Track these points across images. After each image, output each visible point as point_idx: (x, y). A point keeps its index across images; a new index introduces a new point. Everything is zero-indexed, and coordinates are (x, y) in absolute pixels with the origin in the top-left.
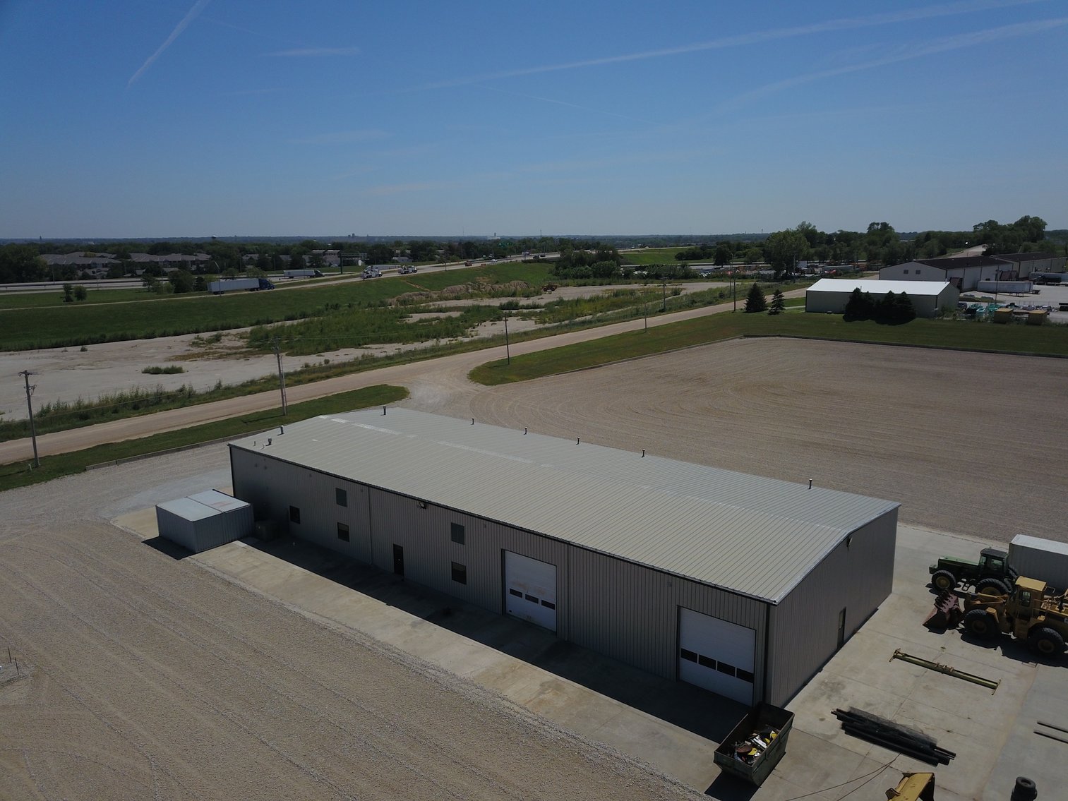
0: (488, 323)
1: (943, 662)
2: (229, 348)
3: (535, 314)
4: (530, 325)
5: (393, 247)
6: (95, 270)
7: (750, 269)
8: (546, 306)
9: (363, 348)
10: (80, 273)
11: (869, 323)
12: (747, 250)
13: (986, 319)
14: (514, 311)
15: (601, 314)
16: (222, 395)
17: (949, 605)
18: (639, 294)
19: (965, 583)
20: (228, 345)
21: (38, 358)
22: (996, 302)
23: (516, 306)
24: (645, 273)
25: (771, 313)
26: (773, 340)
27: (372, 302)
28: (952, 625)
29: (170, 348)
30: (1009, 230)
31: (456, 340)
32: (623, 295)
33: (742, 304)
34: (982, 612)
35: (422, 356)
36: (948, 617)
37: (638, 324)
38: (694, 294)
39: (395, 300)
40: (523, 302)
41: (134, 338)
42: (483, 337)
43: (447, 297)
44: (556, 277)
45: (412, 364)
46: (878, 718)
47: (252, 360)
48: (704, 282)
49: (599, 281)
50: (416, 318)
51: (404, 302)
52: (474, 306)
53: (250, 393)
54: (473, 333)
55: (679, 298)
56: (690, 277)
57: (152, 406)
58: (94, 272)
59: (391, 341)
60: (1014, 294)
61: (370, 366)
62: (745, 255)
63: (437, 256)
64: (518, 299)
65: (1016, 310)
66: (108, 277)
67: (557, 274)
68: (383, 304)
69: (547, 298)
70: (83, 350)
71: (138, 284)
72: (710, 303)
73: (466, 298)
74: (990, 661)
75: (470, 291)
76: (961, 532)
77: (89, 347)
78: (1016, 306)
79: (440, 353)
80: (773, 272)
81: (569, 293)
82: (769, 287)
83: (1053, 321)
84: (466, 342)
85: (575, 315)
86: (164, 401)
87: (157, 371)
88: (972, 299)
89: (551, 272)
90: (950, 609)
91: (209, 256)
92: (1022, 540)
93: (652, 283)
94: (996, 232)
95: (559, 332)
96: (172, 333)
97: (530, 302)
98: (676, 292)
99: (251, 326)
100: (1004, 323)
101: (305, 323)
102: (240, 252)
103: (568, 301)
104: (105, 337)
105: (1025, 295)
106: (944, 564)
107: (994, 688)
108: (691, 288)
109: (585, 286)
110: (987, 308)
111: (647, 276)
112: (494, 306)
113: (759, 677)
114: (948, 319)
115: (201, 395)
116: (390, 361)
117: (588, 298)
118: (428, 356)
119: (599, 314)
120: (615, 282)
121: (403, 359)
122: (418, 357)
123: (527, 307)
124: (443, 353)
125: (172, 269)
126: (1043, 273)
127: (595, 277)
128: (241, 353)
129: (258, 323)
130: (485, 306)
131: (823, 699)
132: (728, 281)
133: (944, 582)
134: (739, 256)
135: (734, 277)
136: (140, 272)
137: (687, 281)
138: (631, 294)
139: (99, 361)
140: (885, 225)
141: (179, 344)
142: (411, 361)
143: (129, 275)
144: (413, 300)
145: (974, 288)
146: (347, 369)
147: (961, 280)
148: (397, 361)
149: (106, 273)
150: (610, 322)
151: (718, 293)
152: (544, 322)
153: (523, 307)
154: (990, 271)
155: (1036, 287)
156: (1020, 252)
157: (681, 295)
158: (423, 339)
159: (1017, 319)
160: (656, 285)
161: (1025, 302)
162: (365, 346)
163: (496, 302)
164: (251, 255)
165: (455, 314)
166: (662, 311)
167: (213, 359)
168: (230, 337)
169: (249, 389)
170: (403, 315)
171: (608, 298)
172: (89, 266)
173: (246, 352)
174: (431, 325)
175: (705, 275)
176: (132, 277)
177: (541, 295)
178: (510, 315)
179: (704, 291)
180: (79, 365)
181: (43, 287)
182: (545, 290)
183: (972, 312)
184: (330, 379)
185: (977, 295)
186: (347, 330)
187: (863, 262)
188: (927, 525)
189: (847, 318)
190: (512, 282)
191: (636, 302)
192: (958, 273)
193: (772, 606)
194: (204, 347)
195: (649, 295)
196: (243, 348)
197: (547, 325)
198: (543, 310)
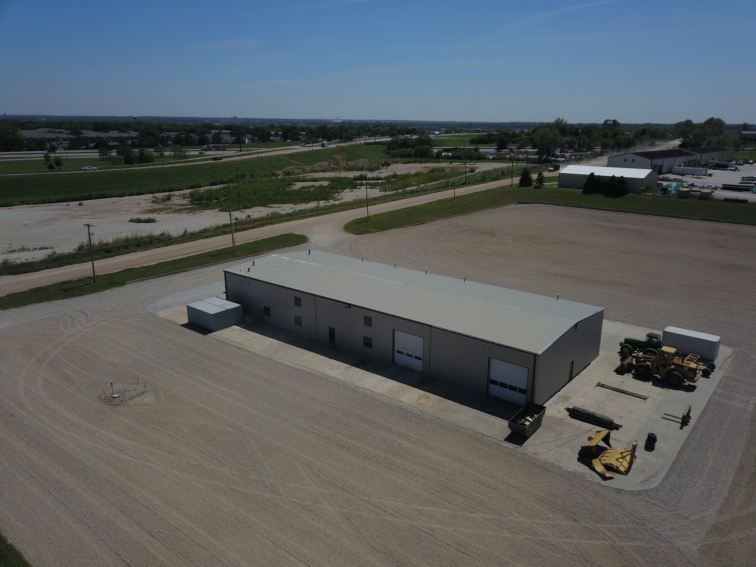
0: (348, 190)
1: (621, 388)
2: (178, 205)
3: (378, 184)
4: (375, 193)
5: (269, 129)
6: (58, 143)
7: (521, 153)
8: (385, 178)
9: (268, 207)
10: (48, 145)
11: (599, 196)
12: (519, 138)
13: (674, 195)
14: (364, 182)
15: (423, 185)
16: (190, 238)
17: (628, 361)
18: (447, 171)
19: (638, 351)
20: (177, 203)
21: (52, 210)
22: (682, 182)
23: (365, 178)
24: (450, 154)
25: (535, 188)
26: (536, 206)
27: (266, 173)
28: (628, 371)
29: (139, 204)
30: (700, 128)
31: (329, 202)
32: (437, 172)
33: (517, 180)
34: (644, 364)
35: (311, 214)
36: (626, 367)
37: (448, 194)
38: (485, 172)
39: (281, 172)
40: (370, 175)
41: (111, 197)
42: (347, 200)
43: (316, 170)
44: (388, 156)
45: (306, 219)
46: (587, 411)
47: (198, 214)
48: (490, 162)
49: (419, 160)
50: (298, 186)
51: (288, 174)
52: (337, 178)
53: (207, 237)
54: (339, 198)
55: (474, 175)
56: (482, 158)
57: (148, 244)
58: (58, 144)
59: (286, 202)
60: (696, 176)
61: (278, 220)
62: (518, 142)
63: (301, 137)
64: (365, 172)
65: (693, 189)
66: (69, 148)
67: (389, 153)
68: (274, 175)
69: (384, 173)
70: (80, 204)
71: (94, 154)
72: (496, 179)
73: (329, 171)
74: (646, 388)
75: (332, 166)
76: (640, 326)
77: (84, 202)
78: (695, 186)
79: (322, 212)
80: (536, 157)
81: (400, 168)
82: (534, 168)
83: (715, 197)
84: (337, 205)
85: (405, 186)
86: (153, 241)
87: (138, 221)
88: (667, 180)
89: (384, 152)
90: (628, 363)
91: (137, 133)
92: (670, 329)
93: (455, 162)
94: (690, 129)
95: (398, 198)
96: (136, 193)
97: (374, 174)
98: (472, 170)
99: (188, 189)
100: (685, 198)
101: (224, 188)
102: (159, 130)
103: (400, 175)
104: (92, 196)
105: (703, 177)
106: (627, 341)
107: (645, 399)
108: (483, 167)
109: (409, 163)
110: (675, 187)
111: (452, 158)
112: (349, 178)
113: (529, 391)
114: (650, 194)
115: (176, 238)
116: (290, 217)
117: (414, 173)
118: (314, 213)
119: (422, 185)
120: (430, 161)
121: (299, 215)
122: (308, 214)
123: (373, 179)
124: (324, 212)
125: (115, 143)
126: (717, 161)
127: (416, 157)
128: (188, 209)
129: (192, 187)
130: (344, 178)
131: (560, 404)
132: (507, 163)
133: (626, 350)
134: (513, 142)
135: (511, 160)
136: (91, 145)
137: (478, 161)
138: (442, 171)
139: (96, 213)
140: (615, 122)
141: (144, 200)
142: (305, 217)
143: (85, 147)
144: (294, 172)
145: (670, 172)
146: (265, 222)
147: (661, 166)
148: (295, 217)
149: (68, 146)
150: (430, 192)
151: (500, 172)
152: (385, 191)
153: (370, 179)
154: (680, 160)
155: (710, 171)
156: (704, 146)
157: (475, 173)
158: (307, 201)
159: (693, 195)
160: (458, 164)
161: (700, 183)
162: (269, 205)
163: (351, 175)
164: (168, 133)
165: (325, 183)
166: (464, 184)
167: (171, 213)
168: (176, 197)
169: (205, 235)
170: (290, 183)
171: (428, 172)
172: (54, 140)
173: (191, 208)
174: (310, 191)
175: (491, 157)
176: (86, 149)
177: (380, 169)
178: (362, 185)
179: (491, 170)
180: (83, 215)
181: (27, 156)
182: (383, 166)
183: (665, 190)
184: (256, 229)
185: (671, 176)
186: (255, 194)
187: (598, 149)
188: (622, 321)
189: (585, 192)
190: (361, 160)
191: (446, 177)
192: (659, 162)
193: (537, 356)
194: (162, 204)
195: (455, 172)
196: (188, 205)
197: (388, 193)
198: (384, 181)
